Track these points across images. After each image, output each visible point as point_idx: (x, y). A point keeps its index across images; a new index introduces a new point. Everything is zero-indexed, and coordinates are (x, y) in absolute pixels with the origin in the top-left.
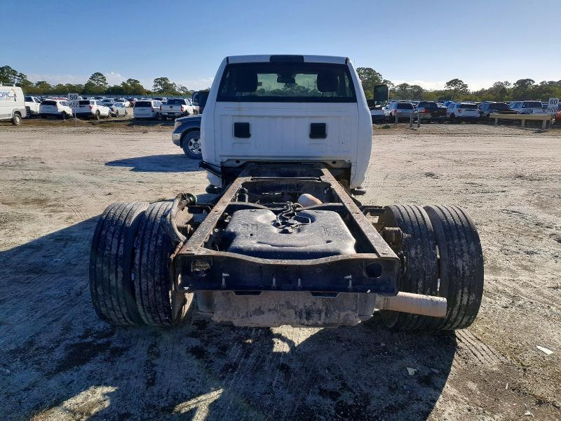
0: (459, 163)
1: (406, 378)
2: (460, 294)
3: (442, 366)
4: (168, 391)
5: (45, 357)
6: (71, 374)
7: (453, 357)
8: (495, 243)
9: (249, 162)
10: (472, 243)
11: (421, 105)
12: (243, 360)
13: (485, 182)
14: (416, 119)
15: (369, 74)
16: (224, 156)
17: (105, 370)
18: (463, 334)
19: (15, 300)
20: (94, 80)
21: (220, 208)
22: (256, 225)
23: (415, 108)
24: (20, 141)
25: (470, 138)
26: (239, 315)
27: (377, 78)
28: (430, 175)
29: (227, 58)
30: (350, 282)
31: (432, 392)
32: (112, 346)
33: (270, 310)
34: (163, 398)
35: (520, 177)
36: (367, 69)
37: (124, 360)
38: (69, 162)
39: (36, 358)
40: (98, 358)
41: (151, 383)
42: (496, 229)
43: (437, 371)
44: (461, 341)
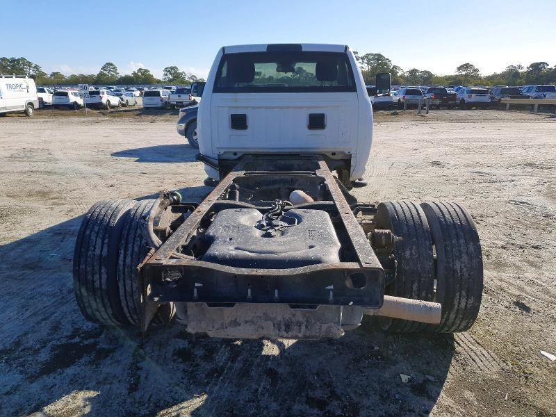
0: (467, 150)
1: (398, 385)
2: (458, 297)
3: (439, 372)
4: (150, 397)
5: (30, 358)
6: (54, 378)
7: (451, 363)
8: (501, 236)
9: (246, 154)
10: (472, 244)
11: (430, 91)
12: (229, 363)
13: (493, 171)
14: (425, 105)
15: (378, 60)
16: (222, 148)
17: (88, 374)
18: (462, 337)
19: (7, 297)
20: (106, 70)
21: (204, 207)
22: (239, 227)
23: (424, 94)
24: (32, 132)
25: (479, 124)
26: (213, 327)
27: (386, 64)
28: (436, 164)
29: (224, 48)
30: (331, 293)
31: (426, 402)
32: (98, 347)
33: (246, 322)
34: (144, 405)
35: (530, 165)
36: (376, 54)
37: (109, 362)
38: (76, 153)
39: (21, 360)
40: (83, 360)
41: (133, 388)
42: (502, 221)
43: (432, 379)
44: (459, 345)
